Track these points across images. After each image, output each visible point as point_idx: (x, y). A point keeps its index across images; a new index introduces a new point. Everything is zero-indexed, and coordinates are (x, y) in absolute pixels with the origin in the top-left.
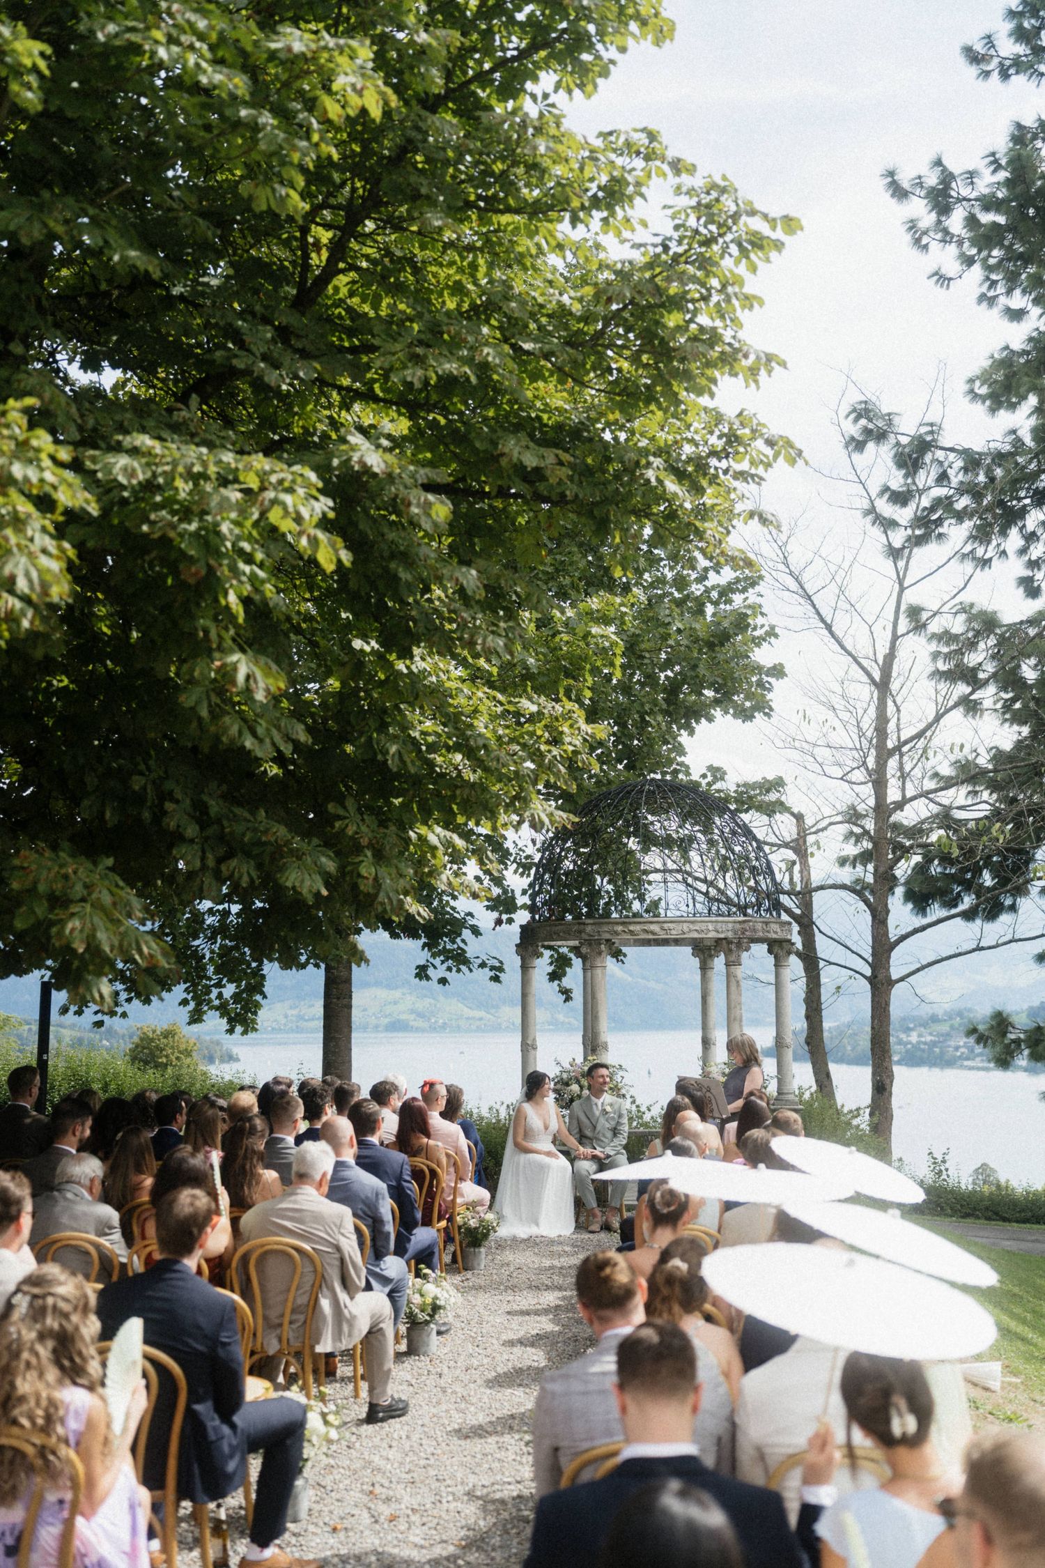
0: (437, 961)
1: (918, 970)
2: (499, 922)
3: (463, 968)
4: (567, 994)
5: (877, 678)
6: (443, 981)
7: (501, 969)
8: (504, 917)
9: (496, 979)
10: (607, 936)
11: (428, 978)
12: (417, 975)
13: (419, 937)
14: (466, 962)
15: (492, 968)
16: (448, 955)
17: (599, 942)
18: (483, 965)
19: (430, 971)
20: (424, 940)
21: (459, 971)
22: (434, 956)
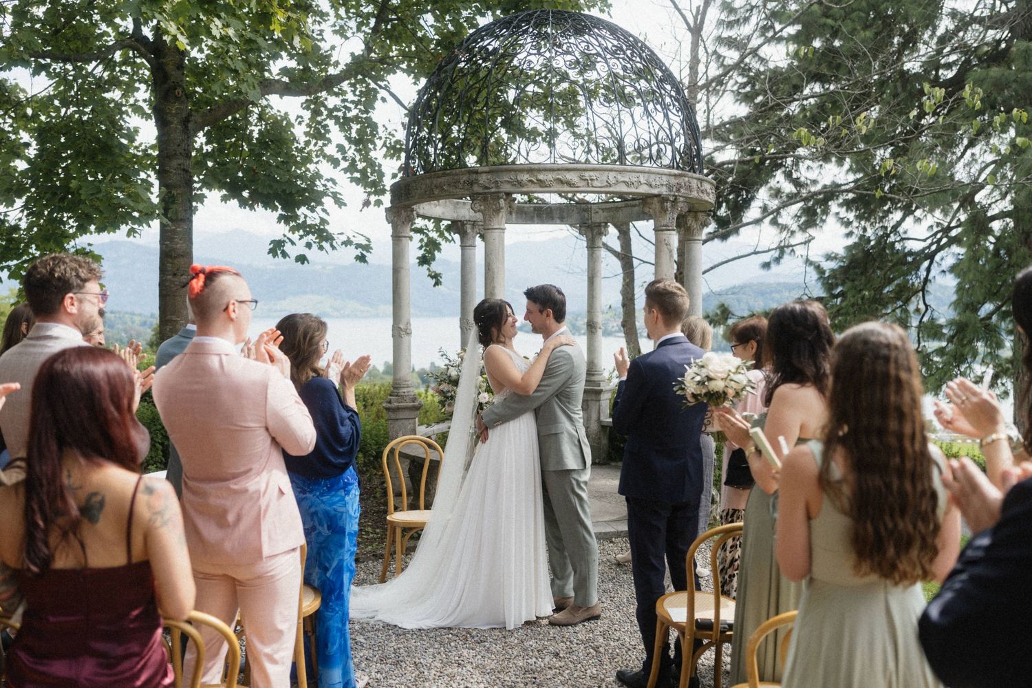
0: (295, 237)
1: (712, 268)
2: (367, 203)
3: (324, 244)
4: (436, 278)
5: (692, 24)
6: (302, 259)
7: (367, 248)
8: (373, 198)
9: (362, 258)
10: (507, 188)
11: (285, 255)
12: (273, 252)
13: (275, 209)
14: (329, 238)
15: (358, 246)
16: (307, 229)
17: (496, 196)
18: (347, 243)
19: (288, 248)
20: (280, 211)
21: (321, 248)
22: (293, 230)
